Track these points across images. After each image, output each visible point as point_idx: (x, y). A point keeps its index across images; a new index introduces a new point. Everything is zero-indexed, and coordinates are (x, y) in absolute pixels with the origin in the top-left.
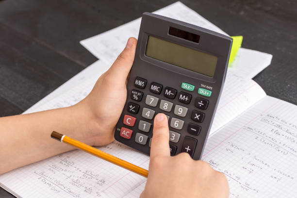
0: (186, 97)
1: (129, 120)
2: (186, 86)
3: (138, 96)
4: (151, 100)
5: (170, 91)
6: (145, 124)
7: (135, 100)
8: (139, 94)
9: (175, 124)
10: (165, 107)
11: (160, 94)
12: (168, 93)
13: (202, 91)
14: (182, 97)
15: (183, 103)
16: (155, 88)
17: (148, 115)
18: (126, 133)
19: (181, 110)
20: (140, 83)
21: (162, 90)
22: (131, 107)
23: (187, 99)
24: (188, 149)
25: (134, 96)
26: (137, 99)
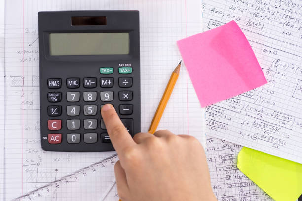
0: (108, 81)
1: (54, 125)
2: (104, 71)
3: (57, 97)
4: (73, 96)
5: (90, 81)
6: (73, 122)
7: (55, 102)
8: (57, 94)
10: (90, 98)
11: (80, 87)
12: (88, 83)
13: (122, 71)
14: (104, 82)
15: (106, 88)
16: (72, 83)
17: (74, 112)
18: (55, 138)
19: (107, 95)
20: (55, 84)
21: (81, 82)
22: (52, 110)
25: (52, 98)
26: (56, 100)
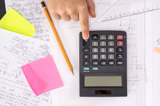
0: (95, 64)
1: (120, 44)
2: (96, 69)
3: (119, 56)
4: (111, 57)
5: (103, 64)
6: (111, 45)
7: (120, 54)
8: (119, 58)
9: (96, 50)
10: (103, 56)
11: (107, 61)
13: (88, 69)
14: (96, 63)
15: (95, 60)
16: (112, 63)
17: (111, 49)
18: (120, 37)
19: (95, 57)
20: (120, 63)
21: (107, 64)
22: (121, 51)
23: (94, 63)
24: (86, 41)
25: (121, 56)
26: (119, 55)
